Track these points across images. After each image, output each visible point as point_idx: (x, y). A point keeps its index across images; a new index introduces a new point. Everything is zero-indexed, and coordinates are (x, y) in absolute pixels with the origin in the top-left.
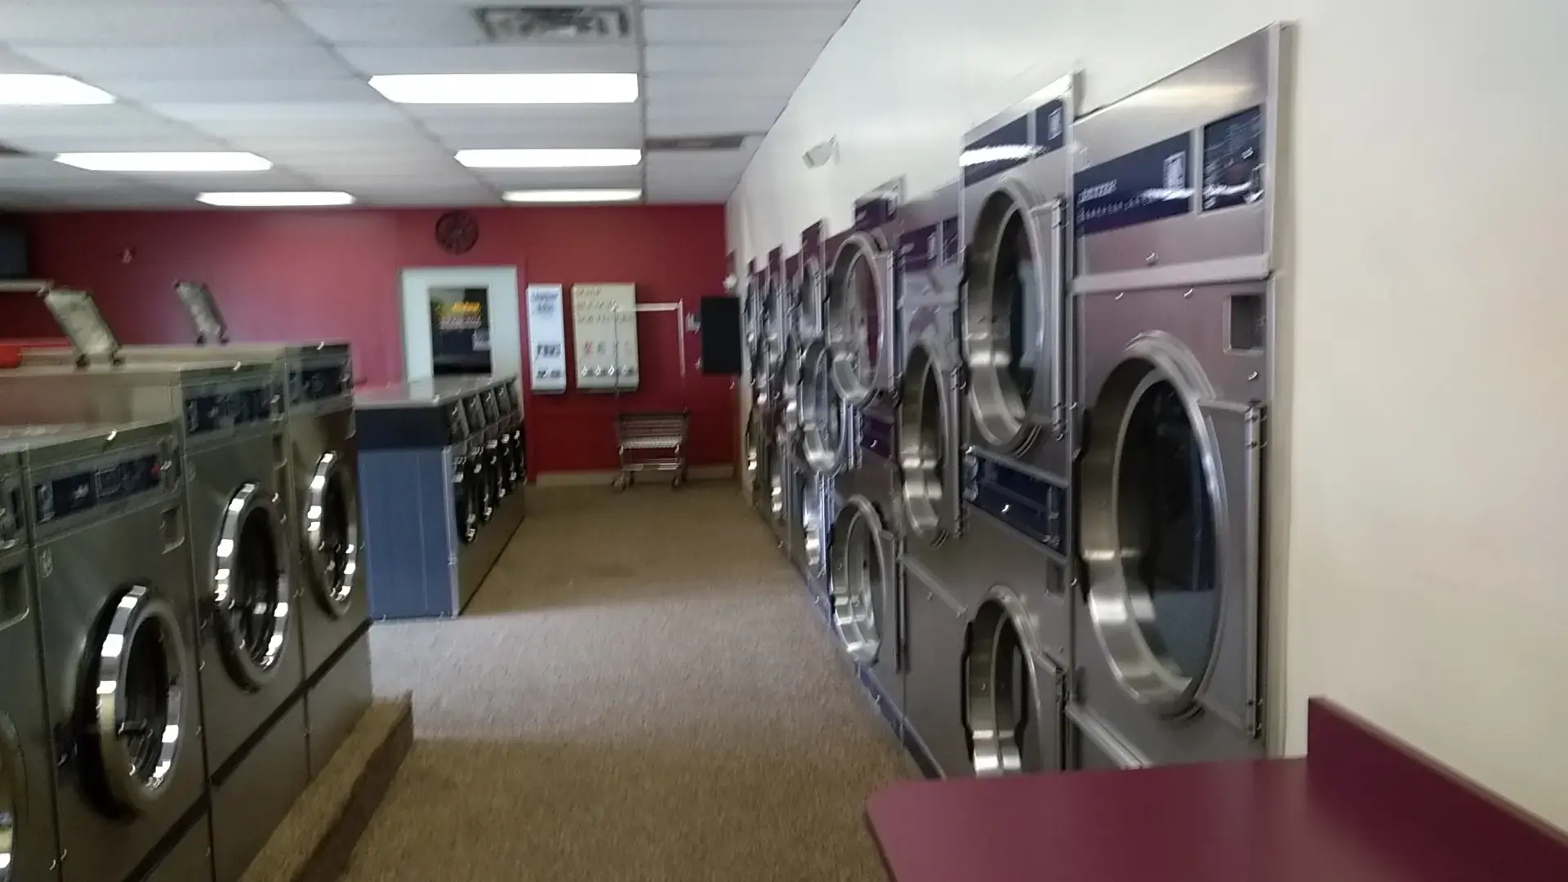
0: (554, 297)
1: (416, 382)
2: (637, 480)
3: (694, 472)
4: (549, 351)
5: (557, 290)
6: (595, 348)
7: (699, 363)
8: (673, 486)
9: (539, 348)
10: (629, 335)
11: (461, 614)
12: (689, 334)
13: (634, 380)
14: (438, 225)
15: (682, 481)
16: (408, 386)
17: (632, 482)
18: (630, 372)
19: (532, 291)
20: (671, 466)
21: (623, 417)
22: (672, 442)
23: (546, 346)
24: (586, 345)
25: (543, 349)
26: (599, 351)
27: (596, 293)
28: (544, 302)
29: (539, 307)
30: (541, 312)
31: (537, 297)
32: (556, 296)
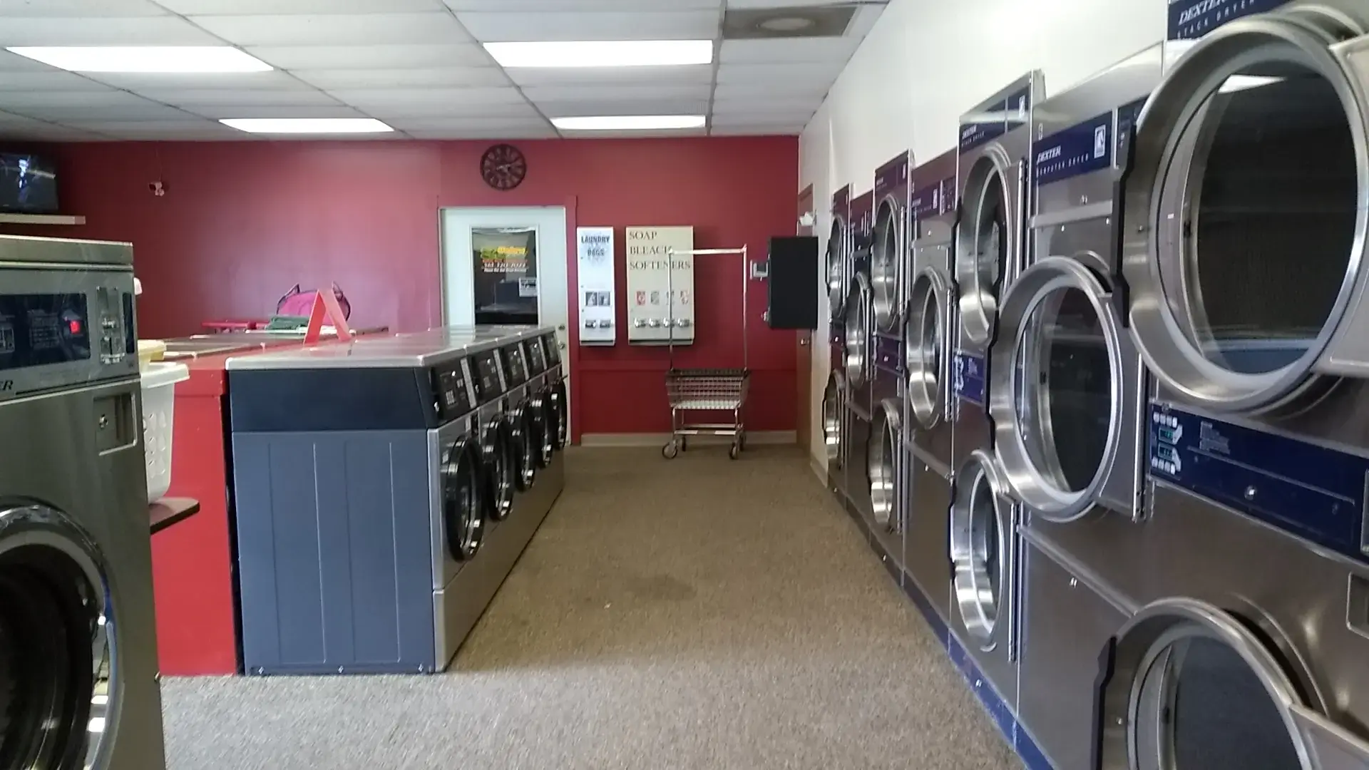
0: (605, 239)
1: (456, 328)
2: (689, 443)
3: (754, 438)
4: (599, 300)
5: (609, 232)
6: (648, 298)
7: (766, 316)
8: (732, 457)
9: (588, 295)
10: (685, 281)
11: (445, 670)
12: (753, 283)
13: (690, 333)
14: (484, 157)
15: (740, 451)
16: (448, 334)
17: (684, 448)
18: (687, 324)
19: (581, 232)
20: (728, 432)
21: (675, 375)
22: (731, 405)
23: (596, 294)
24: (639, 294)
25: (592, 297)
26: (652, 301)
27: (651, 236)
28: (594, 245)
29: (589, 252)
30: (591, 256)
31: (588, 240)
32: (608, 239)
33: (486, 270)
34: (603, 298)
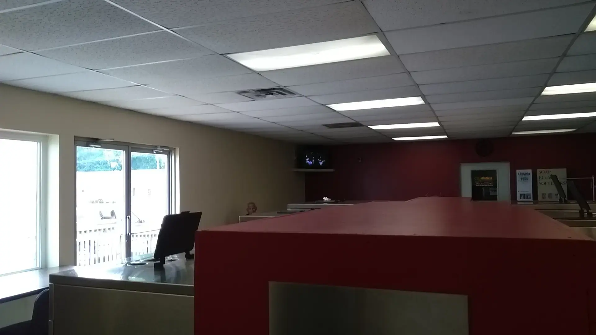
0: (528, 174)
5: (530, 171)
9: (521, 195)
14: (477, 145)
19: (518, 171)
23: (524, 194)
24: (543, 194)
25: (523, 196)
26: (549, 197)
27: (548, 172)
28: (524, 176)
29: (522, 179)
30: (523, 181)
31: (521, 174)
32: (530, 173)
33: (477, 186)
34: (527, 196)
